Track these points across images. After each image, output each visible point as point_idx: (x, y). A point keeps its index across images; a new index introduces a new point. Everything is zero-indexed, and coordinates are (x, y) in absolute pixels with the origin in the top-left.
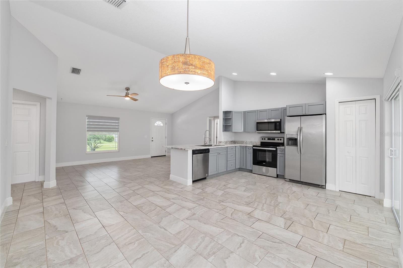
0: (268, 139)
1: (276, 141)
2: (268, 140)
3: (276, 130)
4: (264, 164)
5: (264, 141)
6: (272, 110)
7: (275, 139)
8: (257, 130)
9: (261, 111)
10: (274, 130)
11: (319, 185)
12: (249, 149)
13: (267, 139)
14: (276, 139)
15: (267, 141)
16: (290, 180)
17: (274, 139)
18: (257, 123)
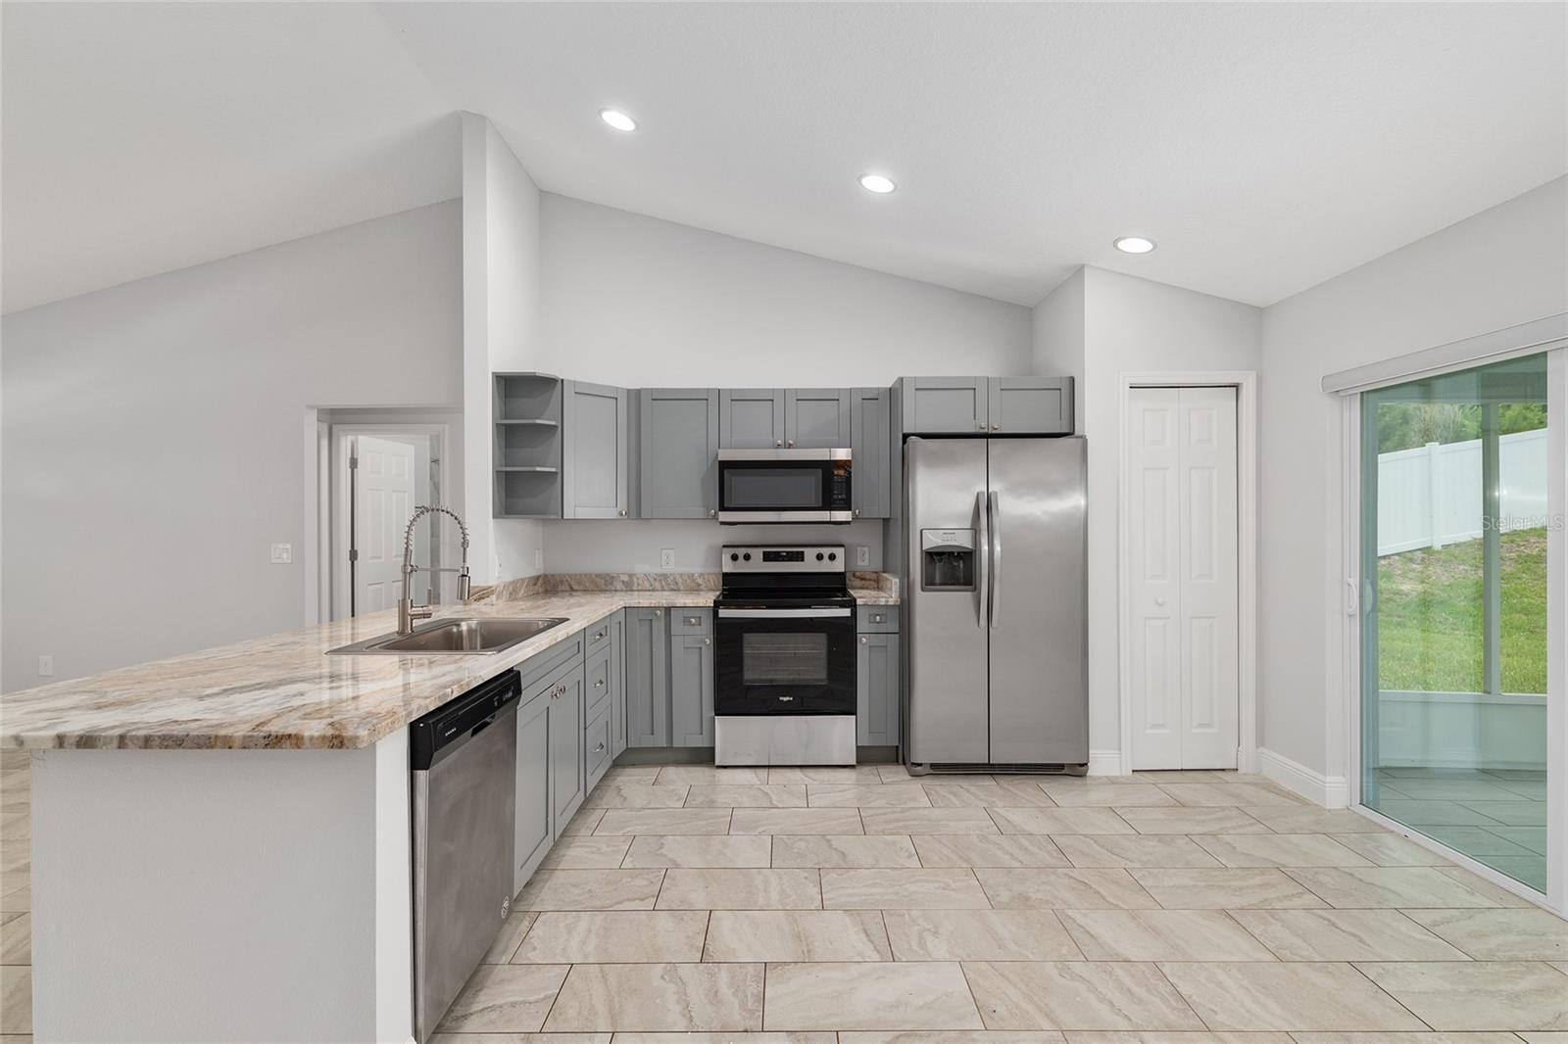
0: (767, 557)
1: (810, 564)
2: (764, 560)
3: (828, 505)
4: (786, 699)
5: (742, 567)
6: (805, 398)
7: (803, 552)
8: (723, 508)
9: (740, 398)
10: (820, 505)
11: (1061, 766)
12: (686, 621)
13: (757, 554)
14: (810, 554)
15: (758, 565)
16: (933, 766)
17: (800, 557)
18: (725, 466)
